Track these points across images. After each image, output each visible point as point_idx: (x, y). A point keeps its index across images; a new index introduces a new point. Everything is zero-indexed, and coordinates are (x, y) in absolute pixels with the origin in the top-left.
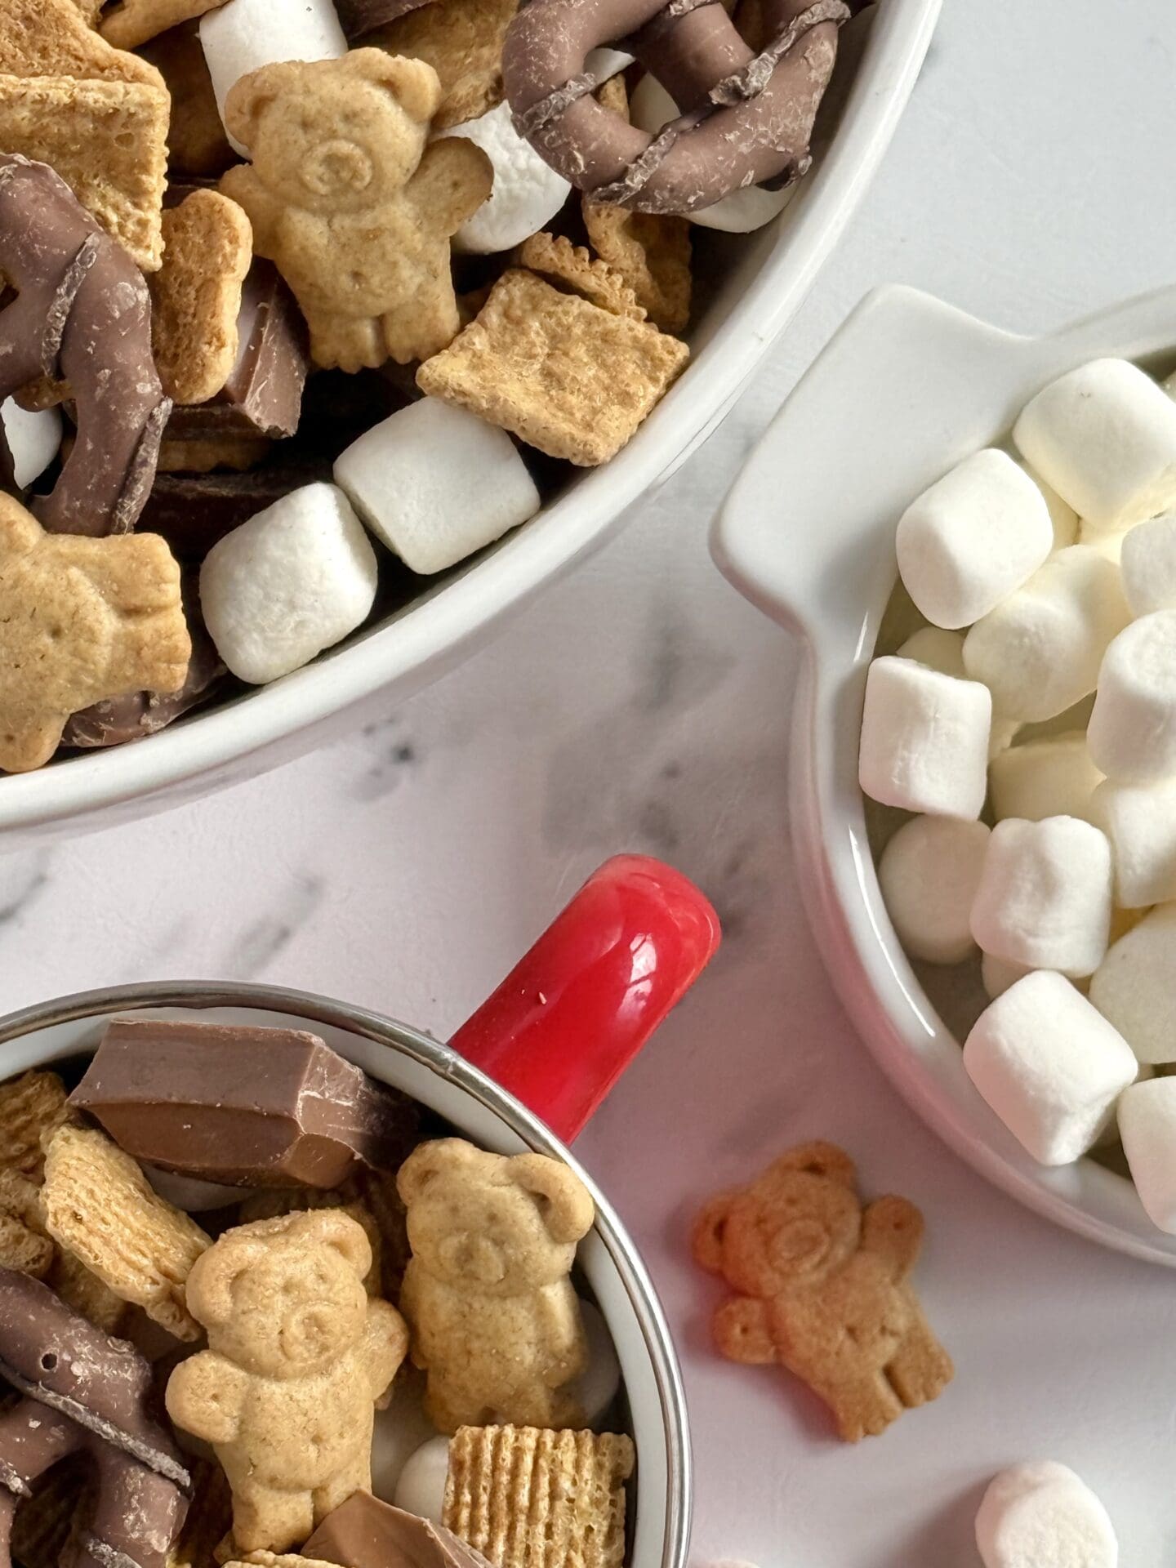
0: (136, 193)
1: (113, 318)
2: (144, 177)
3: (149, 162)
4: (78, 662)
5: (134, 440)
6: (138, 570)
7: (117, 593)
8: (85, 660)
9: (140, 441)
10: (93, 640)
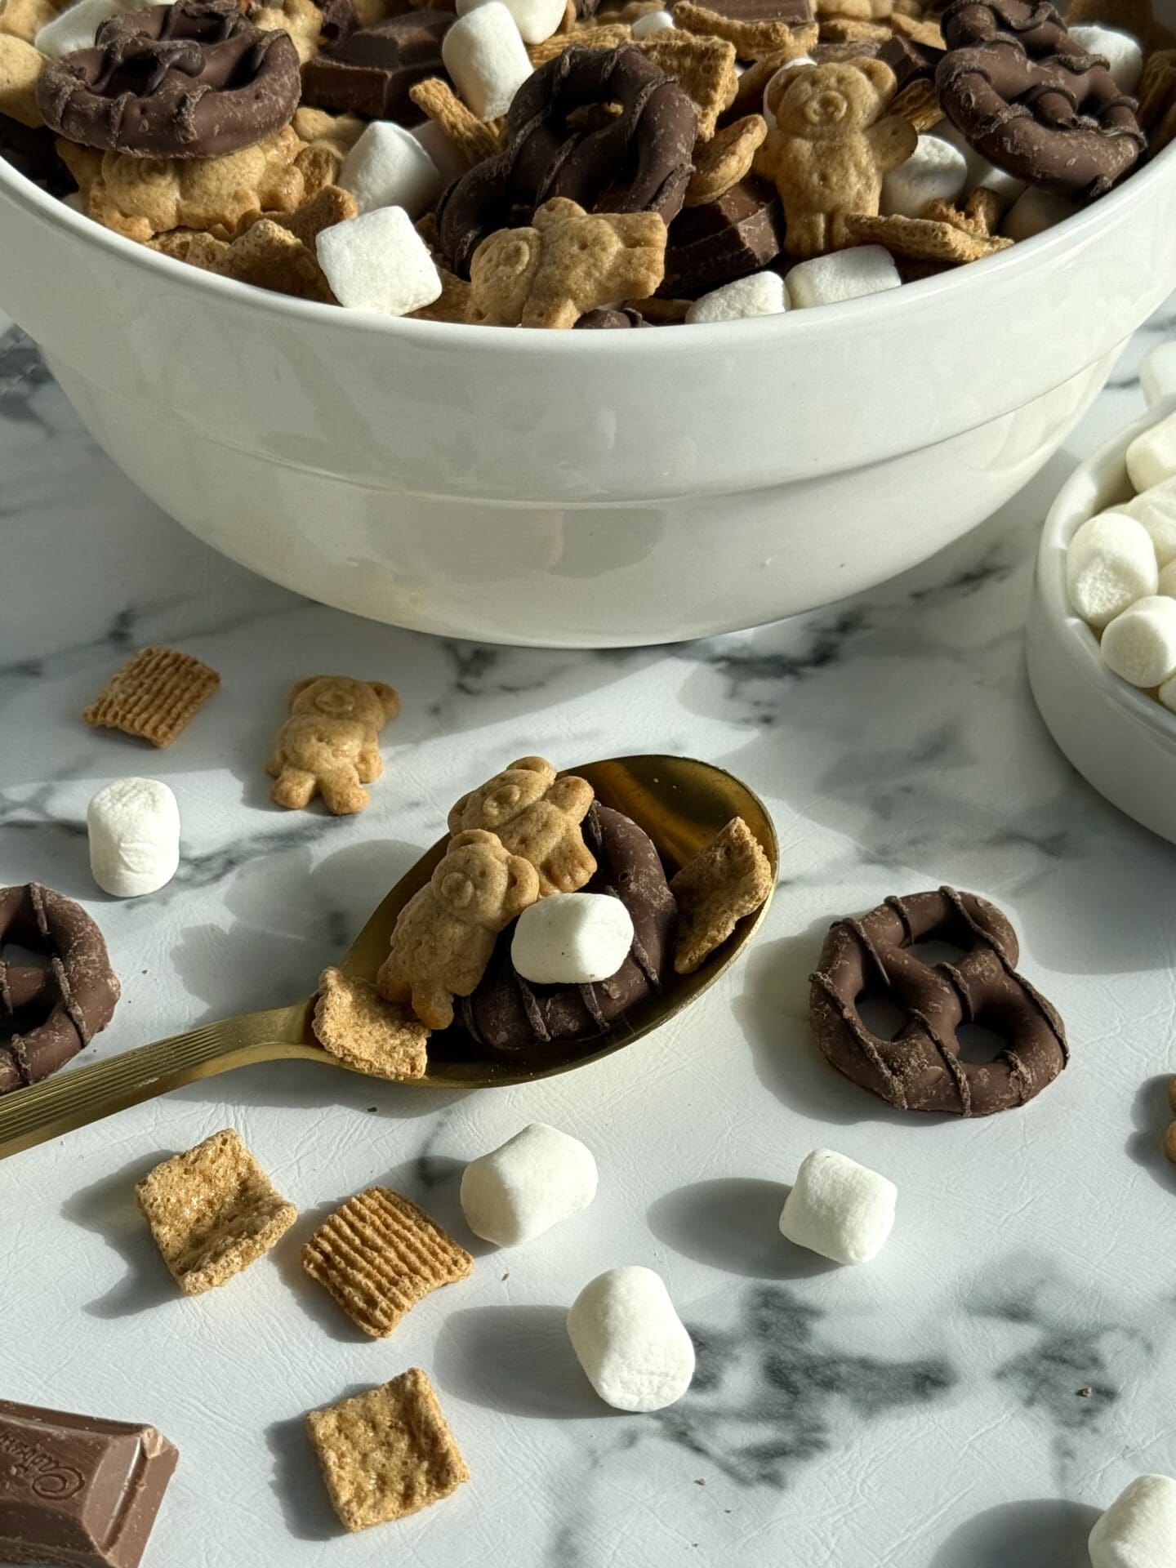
0: (706, 102)
1: (673, 105)
2: (712, 92)
3: (718, 84)
4: (592, 261)
5: (668, 173)
6: (640, 221)
7: (625, 232)
8: (596, 260)
9: (672, 173)
10: (604, 249)
